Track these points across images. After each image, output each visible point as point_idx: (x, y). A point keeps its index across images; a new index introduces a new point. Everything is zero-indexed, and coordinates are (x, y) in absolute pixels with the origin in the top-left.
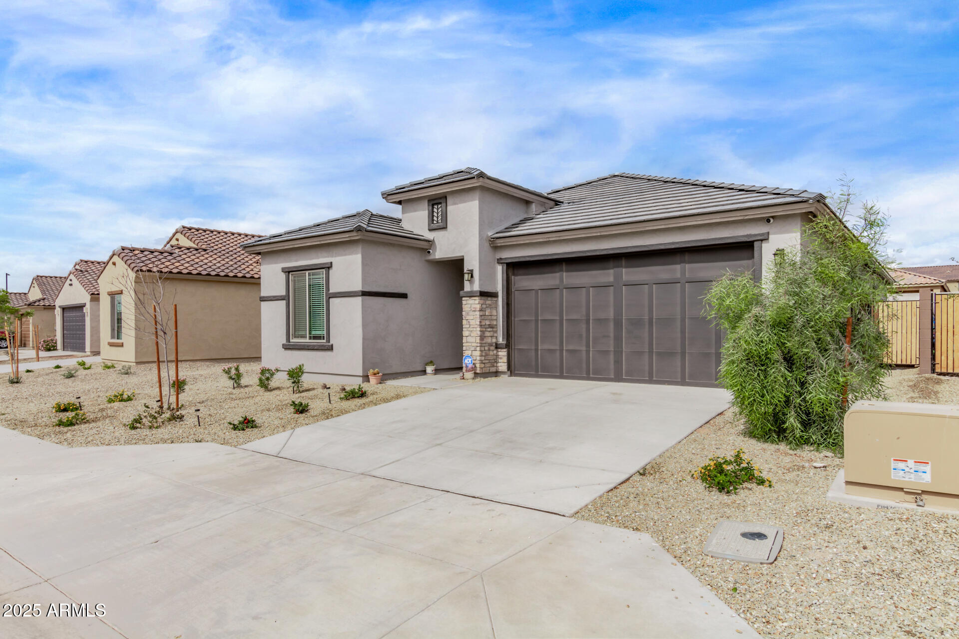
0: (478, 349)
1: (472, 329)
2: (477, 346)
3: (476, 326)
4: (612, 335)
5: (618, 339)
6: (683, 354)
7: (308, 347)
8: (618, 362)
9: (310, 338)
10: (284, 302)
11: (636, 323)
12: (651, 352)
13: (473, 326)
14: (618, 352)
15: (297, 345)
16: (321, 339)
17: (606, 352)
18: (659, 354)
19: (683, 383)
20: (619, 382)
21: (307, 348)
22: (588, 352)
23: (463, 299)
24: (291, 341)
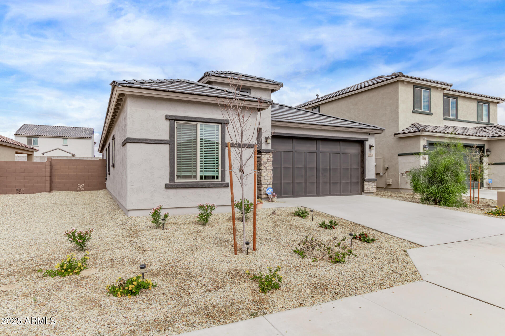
0: (271, 183)
1: (268, 172)
2: (271, 182)
3: (270, 170)
4: (315, 175)
5: (318, 177)
6: (340, 182)
7: (201, 185)
8: (318, 188)
9: (201, 178)
10: (168, 146)
11: (325, 170)
12: (330, 183)
13: (268, 170)
14: (318, 183)
15: (188, 184)
16: (215, 179)
17: (313, 183)
18: (333, 183)
19: (340, 194)
20: (318, 196)
21: (201, 187)
22: (305, 183)
23: (263, 154)
24: (175, 181)
